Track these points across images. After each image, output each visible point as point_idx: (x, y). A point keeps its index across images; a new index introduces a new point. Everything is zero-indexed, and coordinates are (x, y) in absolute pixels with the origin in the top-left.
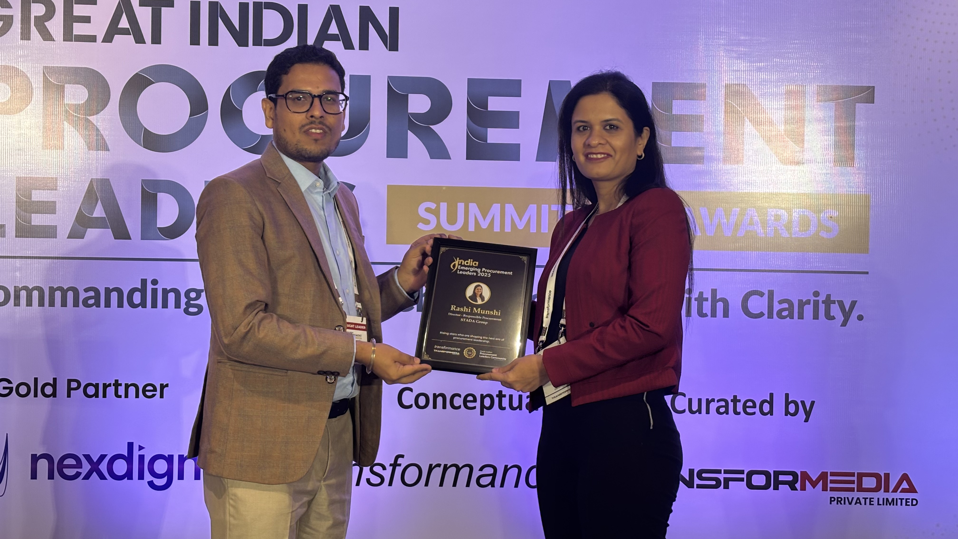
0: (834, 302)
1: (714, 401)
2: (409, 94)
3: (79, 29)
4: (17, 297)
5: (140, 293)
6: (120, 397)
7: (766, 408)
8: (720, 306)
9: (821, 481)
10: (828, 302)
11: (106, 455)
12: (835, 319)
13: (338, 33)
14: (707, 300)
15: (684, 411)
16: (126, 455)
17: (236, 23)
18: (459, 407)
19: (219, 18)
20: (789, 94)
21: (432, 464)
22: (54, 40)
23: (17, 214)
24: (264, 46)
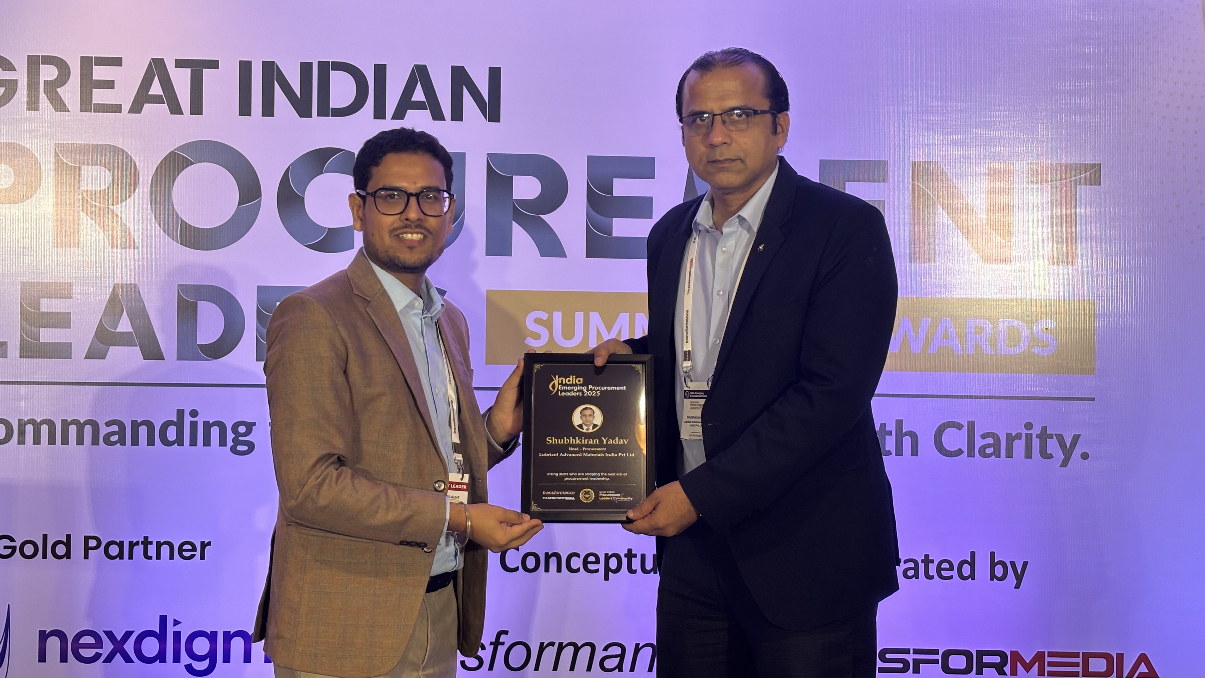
0: (1051, 436)
2: (514, 176)
3: (99, 96)
4: (22, 433)
5: (176, 428)
6: (150, 558)
7: (966, 570)
8: (907, 441)
9: (1037, 663)
10: (1044, 436)
11: (133, 632)
12: (1053, 457)
13: (425, 100)
14: (890, 433)
16: (158, 632)
17: (297, 89)
18: (578, 570)
19: (275, 82)
20: (993, 174)
21: (544, 643)
22: (68, 111)
23: (22, 328)
24: (331, 116)
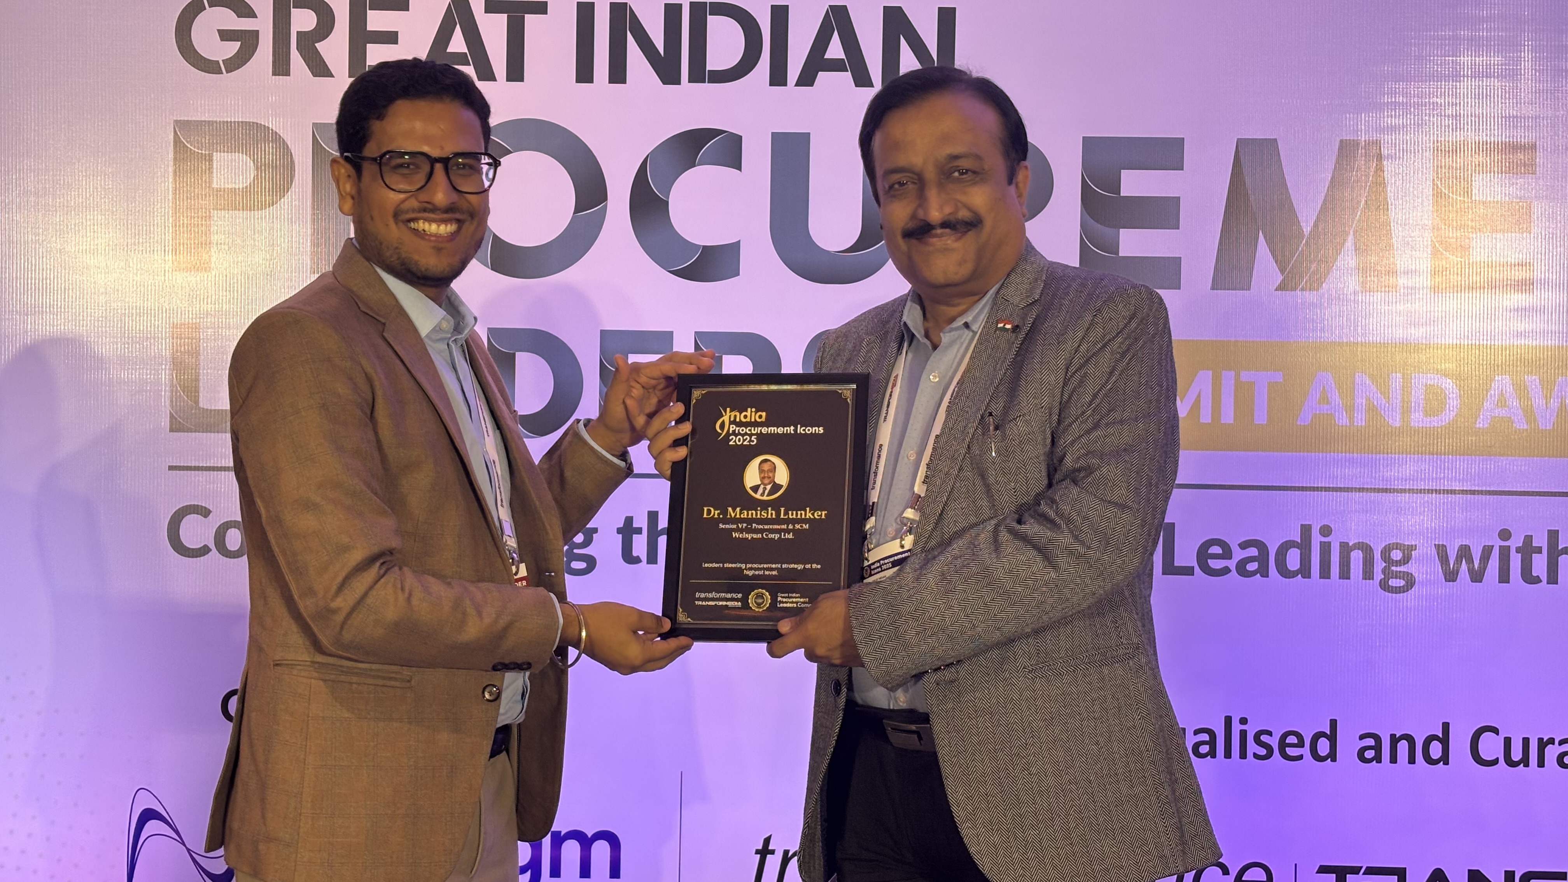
1: (1553, 744)
3: (375, 55)
13: (844, 57)
14: (1539, 550)
15: (1495, 762)
17: (659, 42)
19: (628, 32)
22: (332, 76)
24: (709, 82)
